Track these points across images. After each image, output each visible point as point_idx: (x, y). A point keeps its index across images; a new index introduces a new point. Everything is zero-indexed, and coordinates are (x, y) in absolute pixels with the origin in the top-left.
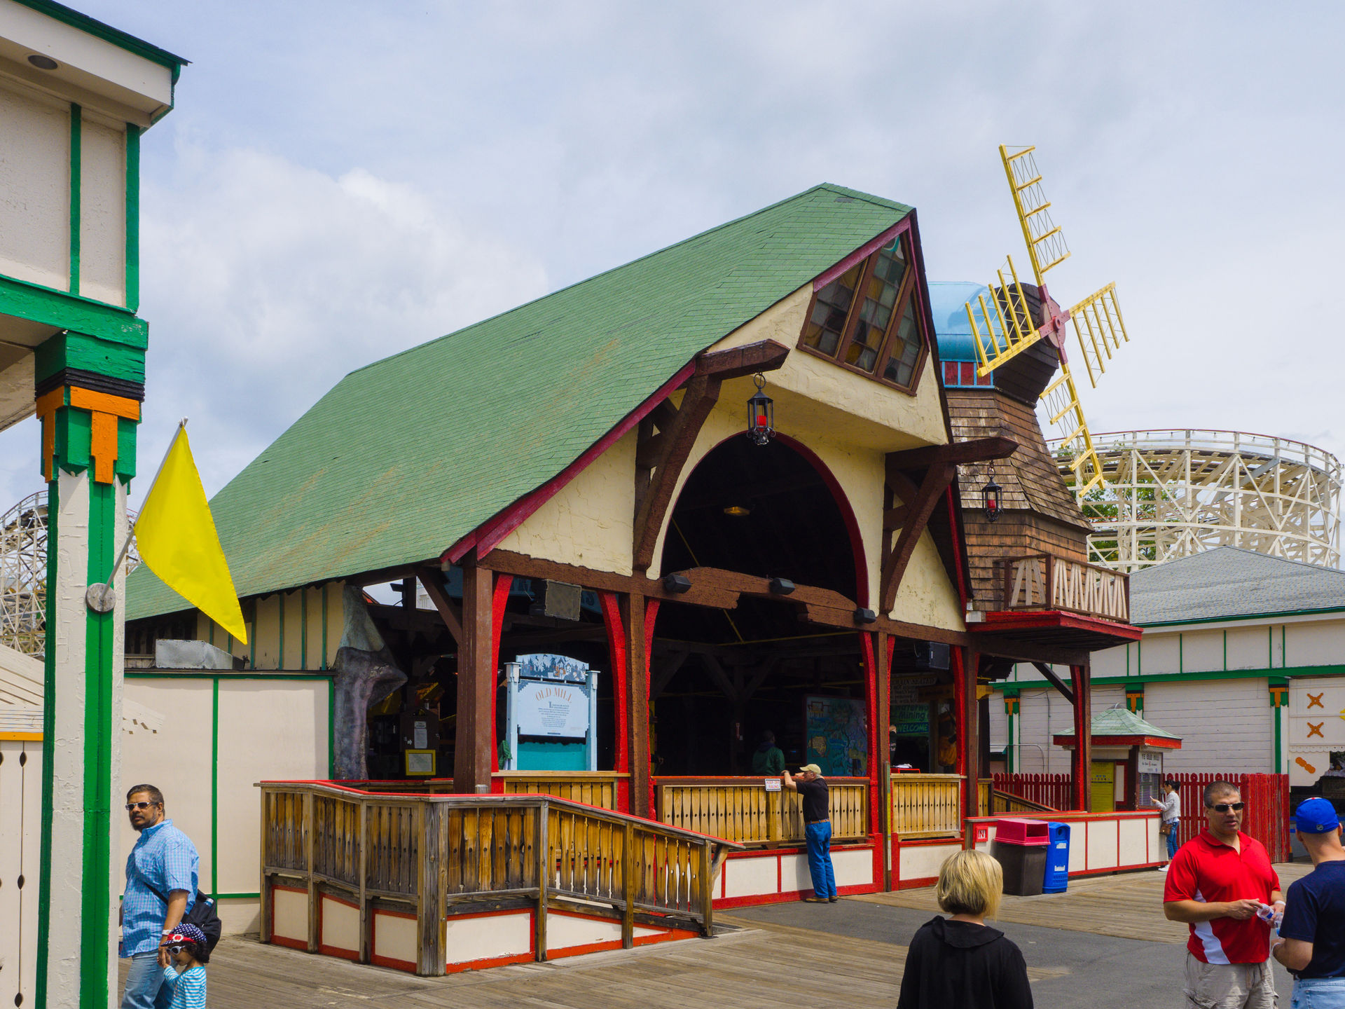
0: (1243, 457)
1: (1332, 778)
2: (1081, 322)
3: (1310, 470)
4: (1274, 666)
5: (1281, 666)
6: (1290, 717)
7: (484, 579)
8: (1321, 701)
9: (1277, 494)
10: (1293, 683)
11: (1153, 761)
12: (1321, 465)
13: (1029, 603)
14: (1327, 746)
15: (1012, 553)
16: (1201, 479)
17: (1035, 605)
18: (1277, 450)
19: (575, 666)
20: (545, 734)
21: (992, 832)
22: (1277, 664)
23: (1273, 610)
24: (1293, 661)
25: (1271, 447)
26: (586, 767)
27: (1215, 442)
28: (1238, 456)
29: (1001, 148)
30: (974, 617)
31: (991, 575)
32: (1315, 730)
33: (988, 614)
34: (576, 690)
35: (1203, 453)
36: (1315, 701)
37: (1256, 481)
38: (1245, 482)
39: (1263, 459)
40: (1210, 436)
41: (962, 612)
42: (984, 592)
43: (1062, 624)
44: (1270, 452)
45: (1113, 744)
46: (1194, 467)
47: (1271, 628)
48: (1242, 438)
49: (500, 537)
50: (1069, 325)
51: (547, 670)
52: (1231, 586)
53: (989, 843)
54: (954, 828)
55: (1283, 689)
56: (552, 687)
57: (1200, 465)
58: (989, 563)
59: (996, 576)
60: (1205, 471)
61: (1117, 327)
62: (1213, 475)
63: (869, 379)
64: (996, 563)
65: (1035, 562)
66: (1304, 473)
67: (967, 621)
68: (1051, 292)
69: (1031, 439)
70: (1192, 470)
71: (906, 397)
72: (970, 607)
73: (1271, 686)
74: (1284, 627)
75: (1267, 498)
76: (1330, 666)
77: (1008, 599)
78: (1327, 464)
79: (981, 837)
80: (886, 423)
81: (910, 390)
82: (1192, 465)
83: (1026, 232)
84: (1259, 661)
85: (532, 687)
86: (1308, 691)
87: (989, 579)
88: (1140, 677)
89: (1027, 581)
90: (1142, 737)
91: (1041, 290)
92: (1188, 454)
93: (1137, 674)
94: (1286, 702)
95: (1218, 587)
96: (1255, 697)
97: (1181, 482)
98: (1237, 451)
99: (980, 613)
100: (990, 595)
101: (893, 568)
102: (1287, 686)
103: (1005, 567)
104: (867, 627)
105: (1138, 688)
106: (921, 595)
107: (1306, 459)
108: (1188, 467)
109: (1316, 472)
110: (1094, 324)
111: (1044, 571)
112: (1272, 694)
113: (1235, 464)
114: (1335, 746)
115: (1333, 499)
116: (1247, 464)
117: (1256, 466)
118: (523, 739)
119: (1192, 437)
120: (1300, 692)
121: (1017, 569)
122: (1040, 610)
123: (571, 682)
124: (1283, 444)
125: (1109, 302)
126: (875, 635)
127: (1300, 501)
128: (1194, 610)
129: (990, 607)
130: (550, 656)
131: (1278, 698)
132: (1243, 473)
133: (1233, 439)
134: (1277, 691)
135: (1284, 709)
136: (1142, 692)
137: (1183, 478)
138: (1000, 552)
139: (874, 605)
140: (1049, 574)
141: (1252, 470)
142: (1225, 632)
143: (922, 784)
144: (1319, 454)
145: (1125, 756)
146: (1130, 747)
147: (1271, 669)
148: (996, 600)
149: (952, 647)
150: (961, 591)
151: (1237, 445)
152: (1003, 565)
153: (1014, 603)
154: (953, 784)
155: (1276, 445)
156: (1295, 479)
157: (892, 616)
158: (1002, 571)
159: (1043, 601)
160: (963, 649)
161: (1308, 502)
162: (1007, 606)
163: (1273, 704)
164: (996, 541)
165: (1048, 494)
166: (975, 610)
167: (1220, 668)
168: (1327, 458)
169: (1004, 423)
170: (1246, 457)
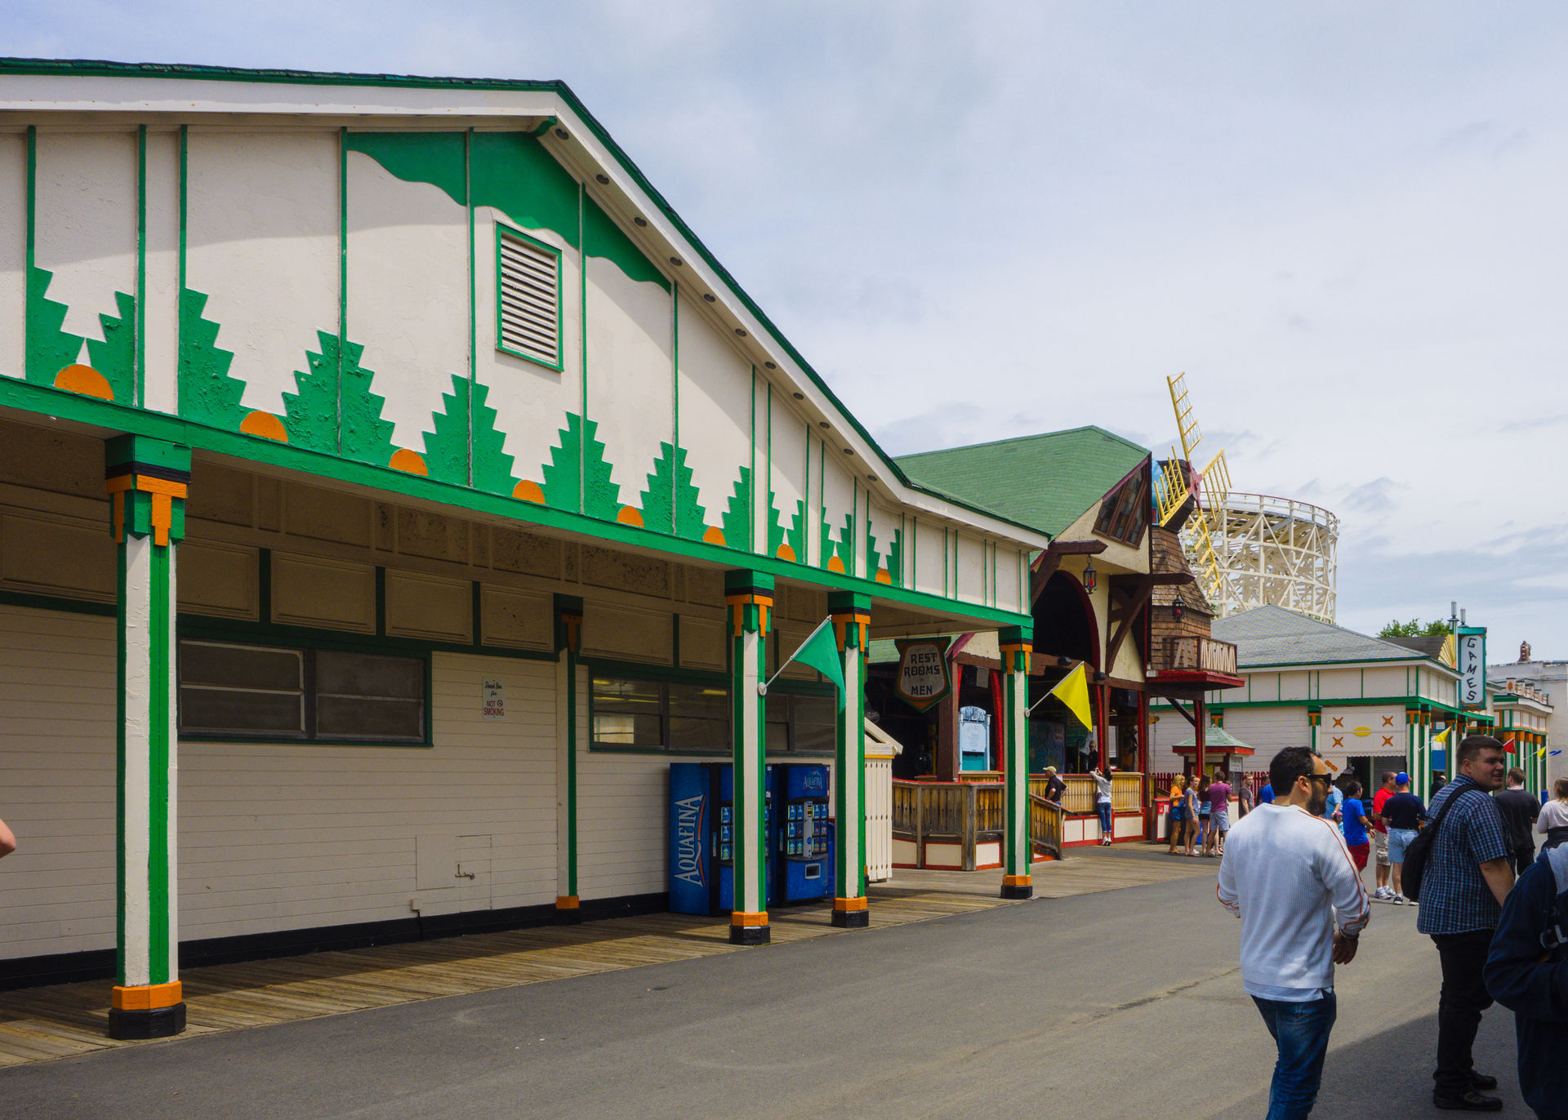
0: (1266, 515)
1: (1346, 775)
2: (1208, 480)
3: (1315, 527)
4: (1312, 698)
5: (1316, 698)
6: (1321, 733)
7: (955, 666)
8: (1342, 722)
9: (1291, 546)
10: (1324, 710)
11: (1238, 764)
12: (1323, 523)
13: (1186, 665)
14: (1345, 752)
15: (1174, 633)
16: (1233, 531)
17: (1190, 667)
18: (1291, 511)
19: (981, 712)
20: (971, 751)
21: (1166, 807)
22: (1314, 697)
23: (1311, 660)
24: (1326, 694)
25: (1287, 508)
26: (984, 768)
27: (1245, 503)
28: (1263, 515)
29: (1168, 378)
30: (1151, 674)
31: (1161, 647)
32: (1338, 742)
33: (1160, 672)
34: (981, 725)
35: (1236, 512)
36: (1338, 722)
37: (1275, 534)
38: (1267, 535)
39: (1280, 517)
40: (1241, 498)
41: (1144, 670)
42: (1157, 657)
43: (1208, 680)
44: (1286, 512)
45: (1215, 752)
46: (1229, 522)
47: (1310, 672)
48: (1266, 501)
49: (962, 646)
50: (1202, 484)
51: (972, 715)
52: (1280, 638)
53: (1164, 814)
54: (1138, 806)
55: (1317, 714)
56: (973, 724)
57: (1233, 520)
58: (1160, 641)
59: (1165, 648)
60: (1237, 525)
61: (1226, 479)
62: (1242, 528)
63: (1120, 543)
64: (1164, 640)
65: (1191, 640)
66: (1312, 529)
67: (1148, 675)
68: (1193, 465)
69: (1178, 557)
70: (1228, 524)
71: (1134, 550)
72: (1149, 667)
73: (1309, 712)
74: (1318, 672)
75: (1283, 549)
76: (1348, 699)
77: (1172, 662)
78: (1328, 521)
79: (1161, 811)
80: (1124, 566)
81: (1136, 546)
82: (1228, 520)
83: (1181, 428)
84: (1302, 696)
85: (967, 724)
86: (1333, 716)
87: (1160, 650)
88: (1221, 704)
89: (1185, 650)
90: (1233, 748)
91: (1188, 464)
92: (1225, 513)
93: (1218, 702)
94: (1319, 723)
95: (1270, 639)
96: (1300, 718)
97: (1219, 533)
98: (1261, 511)
99: (1155, 672)
100: (1161, 660)
101: (1113, 648)
102: (1319, 712)
103: (1171, 643)
104: (1101, 683)
105: (1220, 712)
106: (1124, 661)
107: (1313, 517)
108: (1225, 523)
109: (1320, 527)
110: (1214, 480)
111: (1196, 645)
112: (1311, 718)
113: (1260, 522)
114: (1350, 753)
115: (1332, 547)
116: (1269, 521)
117: (1276, 522)
118: (965, 753)
119: (1228, 499)
120: (1328, 716)
121: (1178, 643)
122: (1192, 670)
123: (980, 722)
124: (1296, 506)
125: (1221, 463)
126: (1102, 687)
127: (1309, 552)
128: (1257, 658)
129: (1161, 667)
130: (972, 707)
131: (1314, 721)
132: (1266, 527)
133: (1258, 502)
134: (1314, 715)
135: (1318, 728)
136: (1222, 714)
137: (1221, 530)
138: (1167, 633)
139: (1103, 670)
140: (1199, 647)
141: (1272, 525)
142: (1279, 674)
143: (1123, 779)
144: (1323, 513)
145: (1221, 760)
146: (1225, 754)
147: (1310, 700)
148: (1165, 663)
149: (1139, 692)
150: (1144, 656)
151: (1262, 506)
152: (1169, 640)
153: (1176, 665)
154: (1135, 778)
155: (1291, 506)
156: (1305, 533)
157: (1111, 675)
158: (1169, 645)
159: (1195, 665)
160: (1143, 692)
161: (1314, 553)
162: (1172, 668)
163: (1311, 724)
164: (1164, 626)
165: (1191, 593)
166: (1152, 669)
167: (1276, 699)
168: (1328, 516)
169: (1165, 548)
170: (1268, 515)
